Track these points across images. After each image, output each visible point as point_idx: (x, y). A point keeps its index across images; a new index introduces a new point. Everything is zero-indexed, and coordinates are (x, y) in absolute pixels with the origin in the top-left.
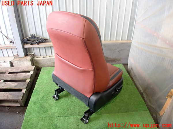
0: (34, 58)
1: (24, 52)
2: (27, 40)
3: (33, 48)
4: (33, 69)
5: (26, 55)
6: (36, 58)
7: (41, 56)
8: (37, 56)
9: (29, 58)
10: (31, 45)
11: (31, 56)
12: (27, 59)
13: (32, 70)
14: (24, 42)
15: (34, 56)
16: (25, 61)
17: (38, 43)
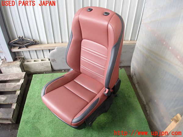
0: (24, 62)
1: (12, 56)
2: (14, 43)
3: (22, 51)
4: (23, 77)
6: (26, 63)
7: (31, 59)
8: (28, 60)
9: (18, 63)
10: (19, 49)
12: (16, 64)
13: (23, 79)
14: (12, 46)
15: (23, 60)
16: (14, 67)
17: (27, 47)
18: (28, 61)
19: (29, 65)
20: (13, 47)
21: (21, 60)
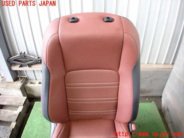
0: (26, 84)
1: (12, 76)
2: (14, 60)
3: (26, 71)
4: (23, 104)
5: (16, 79)
6: (29, 85)
7: (36, 80)
8: (31, 81)
9: (19, 84)
10: (20, 67)
11: (22, 80)
12: (16, 86)
13: (22, 106)
14: (12, 63)
15: (27, 80)
16: (14, 89)
17: (30, 65)
18: (31, 83)
19: (33, 87)
20: (13, 65)
21: (23, 80)
